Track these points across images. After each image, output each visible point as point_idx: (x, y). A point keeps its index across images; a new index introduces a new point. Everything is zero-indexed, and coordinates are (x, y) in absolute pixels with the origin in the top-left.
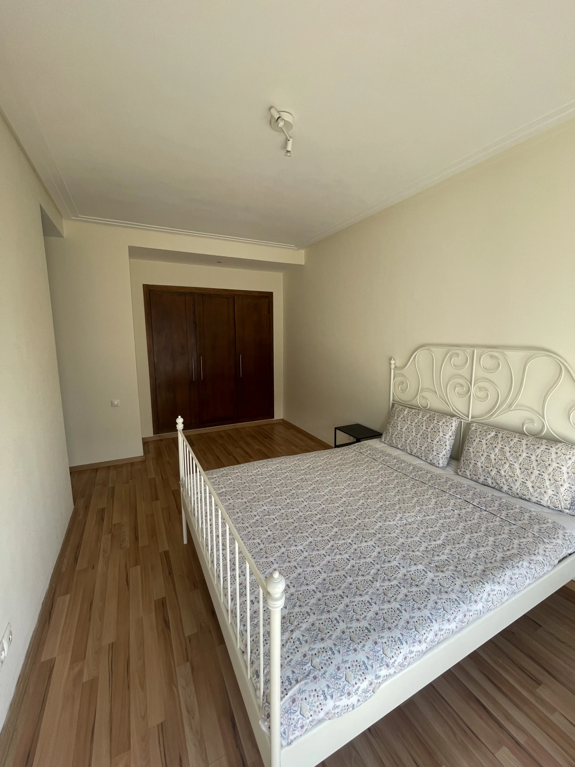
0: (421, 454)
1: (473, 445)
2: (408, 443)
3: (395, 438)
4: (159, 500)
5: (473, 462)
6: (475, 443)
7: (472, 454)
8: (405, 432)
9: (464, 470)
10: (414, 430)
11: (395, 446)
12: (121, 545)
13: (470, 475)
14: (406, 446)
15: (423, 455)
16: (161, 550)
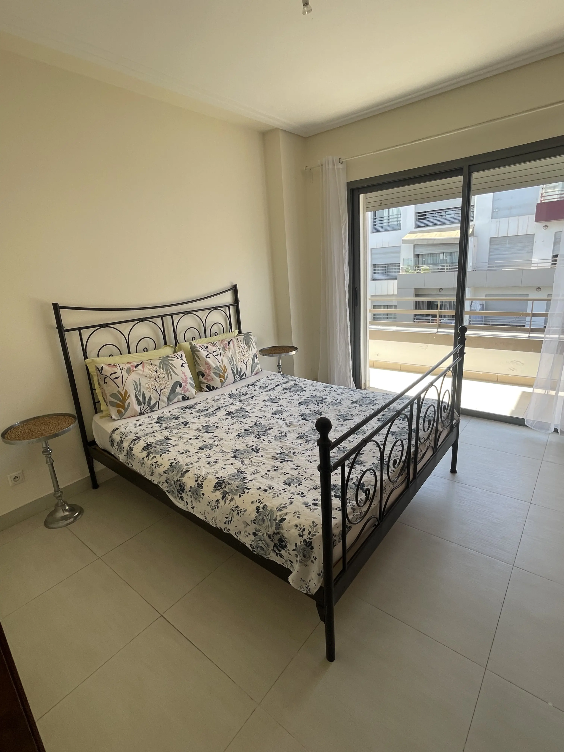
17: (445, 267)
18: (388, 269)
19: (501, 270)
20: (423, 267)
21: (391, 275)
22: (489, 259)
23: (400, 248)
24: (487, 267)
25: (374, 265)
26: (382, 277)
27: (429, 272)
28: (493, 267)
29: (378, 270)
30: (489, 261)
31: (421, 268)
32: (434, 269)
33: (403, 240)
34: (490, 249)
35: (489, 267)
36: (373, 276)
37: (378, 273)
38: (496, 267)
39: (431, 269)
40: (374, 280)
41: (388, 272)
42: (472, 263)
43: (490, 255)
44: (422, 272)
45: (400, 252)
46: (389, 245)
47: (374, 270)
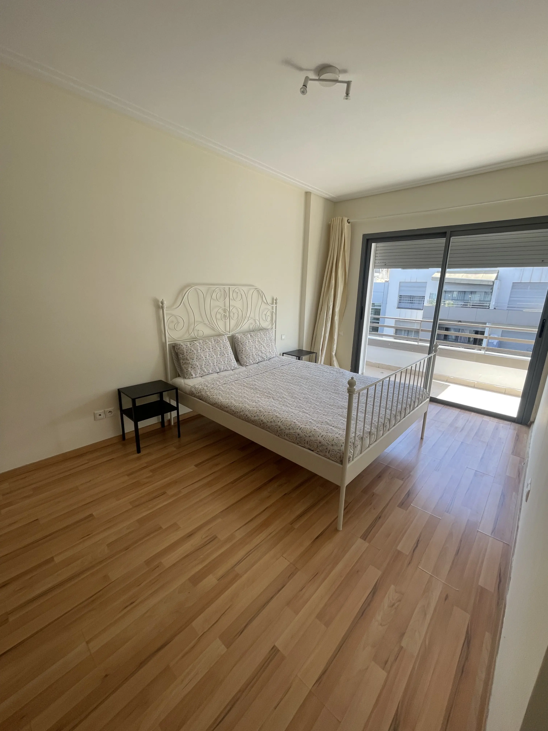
0: (226, 367)
1: (246, 345)
2: (216, 365)
3: (205, 367)
4: (274, 646)
5: (251, 354)
6: (247, 344)
7: (249, 350)
8: (209, 359)
9: (249, 361)
10: (213, 354)
11: (208, 373)
12: (400, 601)
13: (253, 362)
14: (215, 368)
15: (228, 366)
16: (367, 544)
17: (469, 304)
18: (412, 300)
19: (522, 311)
20: (448, 302)
21: (415, 306)
22: (510, 301)
23: (427, 284)
24: (507, 307)
25: (400, 296)
26: (408, 307)
27: (453, 306)
28: (515, 307)
29: (403, 300)
30: (508, 302)
31: (446, 302)
32: (457, 304)
33: (432, 277)
34: (511, 292)
35: (508, 307)
36: (398, 305)
37: (403, 302)
38: (518, 308)
39: (455, 304)
40: (399, 308)
41: (412, 303)
42: (495, 303)
43: (510, 297)
44: (447, 306)
45: (426, 287)
46: (416, 281)
47: (400, 300)
